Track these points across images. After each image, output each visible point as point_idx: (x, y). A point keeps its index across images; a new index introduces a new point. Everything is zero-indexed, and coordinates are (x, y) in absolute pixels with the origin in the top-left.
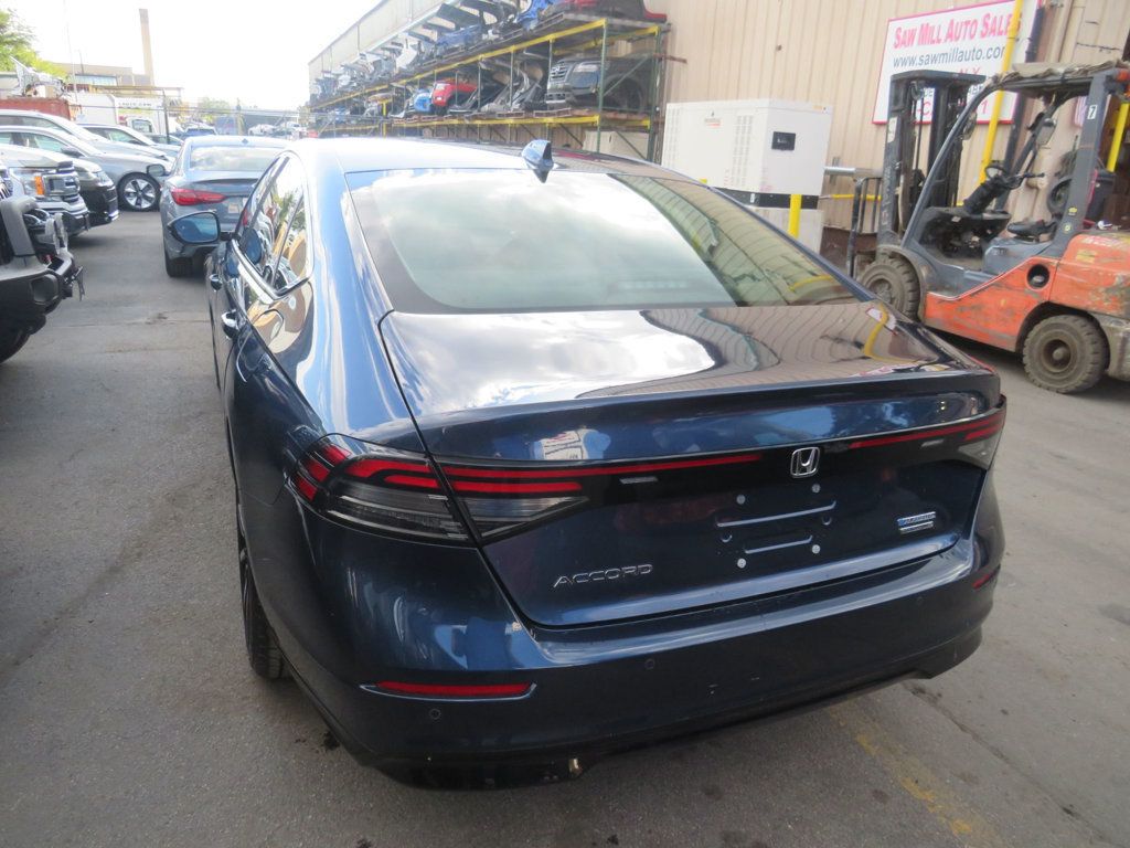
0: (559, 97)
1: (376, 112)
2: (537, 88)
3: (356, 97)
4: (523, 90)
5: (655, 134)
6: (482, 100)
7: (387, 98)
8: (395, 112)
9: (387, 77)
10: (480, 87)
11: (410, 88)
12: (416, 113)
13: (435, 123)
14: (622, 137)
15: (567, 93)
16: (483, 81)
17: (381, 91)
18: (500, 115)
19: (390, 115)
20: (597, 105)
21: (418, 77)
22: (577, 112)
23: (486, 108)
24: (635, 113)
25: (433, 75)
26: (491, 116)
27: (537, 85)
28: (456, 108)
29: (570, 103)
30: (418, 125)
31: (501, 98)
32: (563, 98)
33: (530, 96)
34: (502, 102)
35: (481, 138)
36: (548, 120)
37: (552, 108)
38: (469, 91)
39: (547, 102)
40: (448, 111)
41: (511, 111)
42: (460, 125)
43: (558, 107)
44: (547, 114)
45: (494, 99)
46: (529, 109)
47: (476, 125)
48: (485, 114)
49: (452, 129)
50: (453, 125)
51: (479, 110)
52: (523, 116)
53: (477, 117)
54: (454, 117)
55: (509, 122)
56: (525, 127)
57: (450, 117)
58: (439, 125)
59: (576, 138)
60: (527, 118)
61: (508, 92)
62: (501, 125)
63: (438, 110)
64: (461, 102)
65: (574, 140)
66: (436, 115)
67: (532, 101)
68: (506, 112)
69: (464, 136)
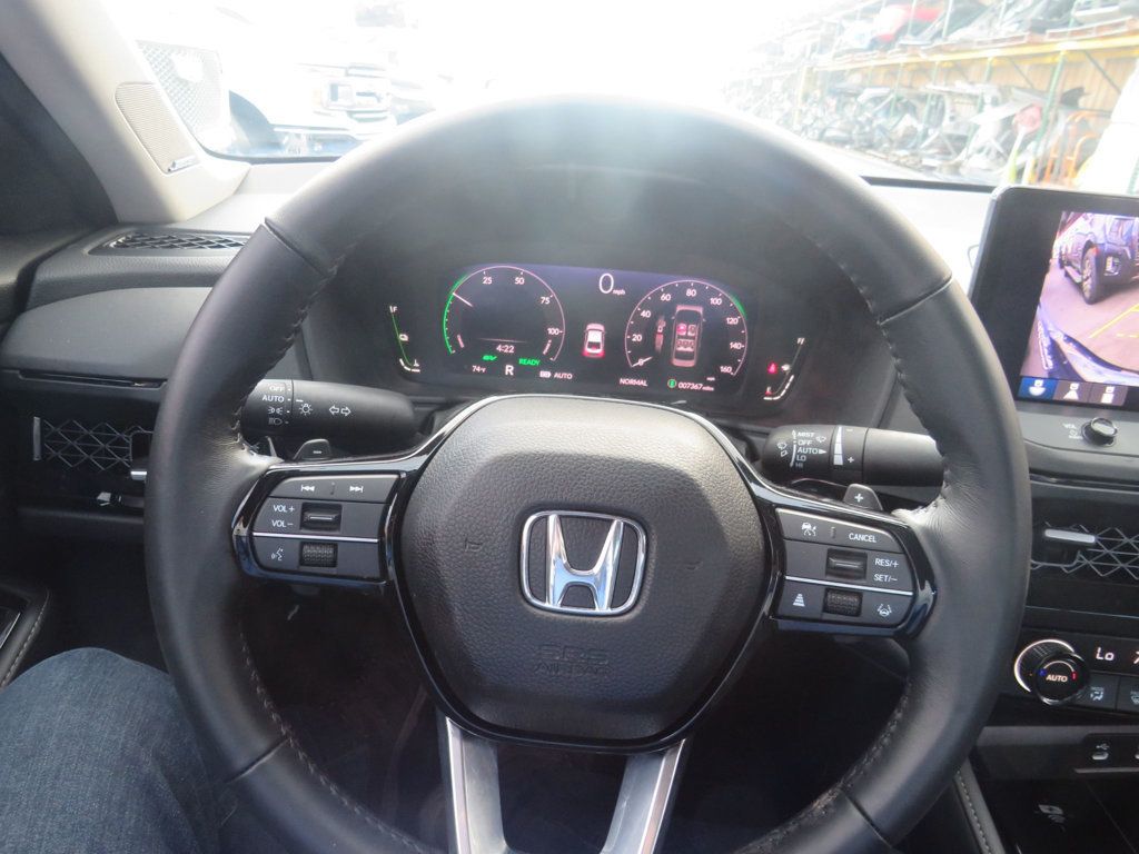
0: (1104, 6)
1: (798, 55)
2: (1051, 2)
3: (777, 39)
4: (1020, 8)
6: (950, 26)
7: (814, 36)
8: (821, 52)
9: (817, 11)
10: (950, 9)
11: (845, 23)
12: (848, 52)
13: (867, 67)
16: (956, 2)
17: (809, 29)
18: (980, 43)
19: (815, 55)
21: (858, 7)
23: (958, 35)
26: (963, 47)
28: (908, 40)
29: (1128, 11)
30: (848, 67)
31: (980, 22)
33: (1035, 13)
34: (982, 28)
35: (935, 84)
36: (1065, 45)
37: (1081, 24)
38: (930, 18)
39: (1076, 14)
40: (897, 44)
41: (1002, 35)
42: (907, 64)
43: (1099, 20)
44: (1073, 33)
45: (967, 24)
46: (1038, 28)
47: (933, 63)
48: (952, 45)
49: (892, 70)
50: (898, 65)
51: (946, 39)
52: (1024, 42)
53: (939, 50)
54: (904, 52)
55: (991, 54)
56: (1014, 61)
57: (898, 52)
58: (876, 67)
59: (1103, 72)
60: (1029, 44)
61: (992, 14)
62: (973, 61)
63: (882, 43)
64: (917, 31)
65: (1099, 76)
66: (875, 52)
67: (1041, 18)
68: (992, 37)
69: (907, 81)
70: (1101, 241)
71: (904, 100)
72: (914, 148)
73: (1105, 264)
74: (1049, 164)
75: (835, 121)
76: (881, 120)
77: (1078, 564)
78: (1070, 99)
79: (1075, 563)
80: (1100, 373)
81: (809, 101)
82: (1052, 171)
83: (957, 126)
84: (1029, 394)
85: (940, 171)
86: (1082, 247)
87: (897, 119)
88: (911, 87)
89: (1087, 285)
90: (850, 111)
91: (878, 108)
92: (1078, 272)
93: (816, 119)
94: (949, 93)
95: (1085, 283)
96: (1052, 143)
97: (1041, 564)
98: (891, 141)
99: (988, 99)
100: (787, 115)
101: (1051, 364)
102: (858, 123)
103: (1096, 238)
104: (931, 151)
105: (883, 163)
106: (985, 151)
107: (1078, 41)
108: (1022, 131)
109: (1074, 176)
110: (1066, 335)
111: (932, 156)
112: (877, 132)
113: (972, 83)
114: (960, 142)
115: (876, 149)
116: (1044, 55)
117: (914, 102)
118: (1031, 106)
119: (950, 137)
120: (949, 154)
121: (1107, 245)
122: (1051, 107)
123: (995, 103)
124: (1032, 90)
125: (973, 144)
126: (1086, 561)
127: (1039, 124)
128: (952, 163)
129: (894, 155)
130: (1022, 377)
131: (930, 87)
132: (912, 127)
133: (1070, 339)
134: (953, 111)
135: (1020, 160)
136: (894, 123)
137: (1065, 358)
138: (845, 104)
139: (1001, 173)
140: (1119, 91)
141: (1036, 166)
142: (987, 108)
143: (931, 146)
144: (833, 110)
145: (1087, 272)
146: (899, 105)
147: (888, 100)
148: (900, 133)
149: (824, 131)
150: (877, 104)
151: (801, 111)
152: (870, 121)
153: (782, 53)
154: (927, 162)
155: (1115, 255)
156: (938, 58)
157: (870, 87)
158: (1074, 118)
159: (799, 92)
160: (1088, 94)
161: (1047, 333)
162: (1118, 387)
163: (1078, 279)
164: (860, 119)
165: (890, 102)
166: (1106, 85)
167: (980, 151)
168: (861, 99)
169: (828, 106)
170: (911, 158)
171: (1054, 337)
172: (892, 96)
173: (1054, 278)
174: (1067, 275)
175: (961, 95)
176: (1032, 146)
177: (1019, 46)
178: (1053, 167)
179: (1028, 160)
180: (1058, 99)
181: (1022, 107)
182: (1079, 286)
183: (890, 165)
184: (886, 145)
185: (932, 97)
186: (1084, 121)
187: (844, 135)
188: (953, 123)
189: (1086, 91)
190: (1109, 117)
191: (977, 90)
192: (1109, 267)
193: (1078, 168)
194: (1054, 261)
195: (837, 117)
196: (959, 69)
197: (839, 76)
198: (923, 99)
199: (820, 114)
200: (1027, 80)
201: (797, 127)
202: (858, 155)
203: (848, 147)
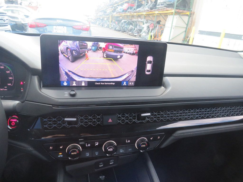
0: (162, 5)
1: (109, 13)
2: (153, 4)
3: (105, 9)
4: (148, 5)
5: (190, 17)
6: (137, 8)
7: (112, 9)
8: (114, 12)
9: (112, 4)
10: (136, 4)
11: (118, 7)
12: (119, 12)
13: (123, 15)
14: (180, 17)
15: (164, 3)
16: (137, 3)
17: (111, 7)
18: (142, 11)
19: (112, 13)
20: (174, 7)
21: (120, 3)
22: (168, 9)
23: (138, 9)
24: (184, 10)
25: (124, 3)
26: (139, 12)
27: (153, 3)
28: (129, 10)
29: (165, 6)
30: (119, 15)
31: (142, 7)
32: (163, 5)
33: (151, 6)
34: (142, 8)
35: (135, 19)
36: (157, 12)
37: (158, 8)
38: (133, 6)
39: (157, 6)
40: (127, 11)
41: (146, 10)
42: (130, 15)
43: (161, 8)
44: (157, 10)
45: (140, 7)
46: (151, 9)
47: (134, 15)
48: (137, 11)
49: (127, 16)
50: (128, 15)
51: (136, 10)
52: (149, 11)
53: (135, 12)
54: (129, 12)
55: (144, 13)
56: (148, 15)
57: (128, 13)
58: (124, 15)
59: (164, 18)
60: (150, 12)
61: (144, 6)
62: (141, 15)
63: (125, 11)
64: (131, 8)
65: (163, 18)
66: (124, 12)
67: (152, 7)
68: (144, 10)
69: (130, 18)
70: (70, 47)
71: (130, 22)
72: (132, 32)
73: (73, 53)
74: (156, 35)
75: (118, 26)
76: (126, 26)
77: (79, 125)
78: (159, 22)
79: (78, 125)
80: (79, 78)
81: (112, 22)
82: (157, 36)
83: (140, 27)
84: (64, 85)
85: (137, 36)
86: (66, 49)
87: (129, 26)
88: (131, 20)
89: (70, 58)
90: (120, 24)
91: (125, 24)
92: (67, 55)
93: (114, 26)
94: (138, 21)
95: (69, 57)
96: (156, 31)
97: (70, 126)
98: (128, 30)
99: (145, 22)
100: (108, 25)
101: (67, 77)
102: (122, 27)
103: (69, 47)
104: (136, 32)
105: (127, 35)
106: (145, 32)
107: (159, 11)
108: (151, 28)
109: (160, 37)
110: (68, 70)
111: (136, 33)
112: (125, 29)
113: (141, 19)
114: (141, 30)
115: (126, 32)
116: (153, 14)
117: (132, 23)
118: (152, 23)
119: (139, 29)
120: (139, 33)
121: (72, 48)
122: (155, 24)
123: (146, 23)
124: (152, 21)
125: (143, 31)
126: (81, 124)
127: (154, 27)
128: (139, 35)
129: (129, 33)
130: (61, 81)
131: (134, 20)
132: (132, 27)
133: (70, 71)
134: (139, 24)
135: (151, 34)
136: (128, 27)
137: (70, 76)
138: (119, 23)
139: (148, 37)
140: (166, 21)
141: (154, 35)
142: (145, 24)
143: (136, 31)
144: (117, 24)
145: (69, 55)
146: (129, 23)
147: (127, 22)
148: (130, 29)
149: (116, 28)
150: (125, 23)
151: (111, 24)
152: (124, 26)
153: (106, 12)
154: (135, 34)
155: (75, 50)
156: (135, 14)
157: (123, 20)
158: (159, 26)
159: (110, 20)
160: (162, 21)
161: (64, 70)
162: (85, 82)
163: (67, 57)
164: (122, 26)
165: (127, 23)
166: (164, 20)
167: (144, 32)
168: (122, 22)
169: (116, 23)
170: (132, 34)
171: (66, 71)
172: (128, 21)
173: (61, 57)
174: (64, 56)
175: (140, 21)
176: (153, 31)
177: (149, 12)
178: (157, 35)
179: (152, 34)
180: (156, 22)
181: (150, 24)
182: (68, 58)
183: (128, 35)
184: (127, 31)
185: (135, 22)
186: (161, 26)
187: (119, 29)
188: (139, 27)
189: (161, 21)
190: (165, 26)
191: (143, 20)
192: (74, 53)
193: (161, 35)
194: (60, 52)
195: (118, 25)
196: (139, 16)
197: (118, 17)
198: (133, 22)
199: (114, 25)
200: (151, 19)
201: (110, 28)
202: (122, 33)
203: (120, 31)
